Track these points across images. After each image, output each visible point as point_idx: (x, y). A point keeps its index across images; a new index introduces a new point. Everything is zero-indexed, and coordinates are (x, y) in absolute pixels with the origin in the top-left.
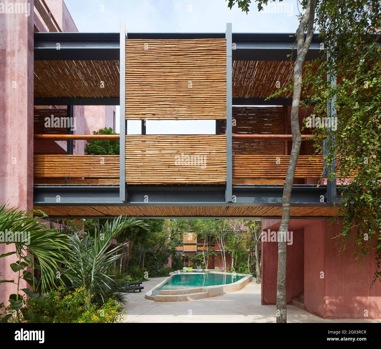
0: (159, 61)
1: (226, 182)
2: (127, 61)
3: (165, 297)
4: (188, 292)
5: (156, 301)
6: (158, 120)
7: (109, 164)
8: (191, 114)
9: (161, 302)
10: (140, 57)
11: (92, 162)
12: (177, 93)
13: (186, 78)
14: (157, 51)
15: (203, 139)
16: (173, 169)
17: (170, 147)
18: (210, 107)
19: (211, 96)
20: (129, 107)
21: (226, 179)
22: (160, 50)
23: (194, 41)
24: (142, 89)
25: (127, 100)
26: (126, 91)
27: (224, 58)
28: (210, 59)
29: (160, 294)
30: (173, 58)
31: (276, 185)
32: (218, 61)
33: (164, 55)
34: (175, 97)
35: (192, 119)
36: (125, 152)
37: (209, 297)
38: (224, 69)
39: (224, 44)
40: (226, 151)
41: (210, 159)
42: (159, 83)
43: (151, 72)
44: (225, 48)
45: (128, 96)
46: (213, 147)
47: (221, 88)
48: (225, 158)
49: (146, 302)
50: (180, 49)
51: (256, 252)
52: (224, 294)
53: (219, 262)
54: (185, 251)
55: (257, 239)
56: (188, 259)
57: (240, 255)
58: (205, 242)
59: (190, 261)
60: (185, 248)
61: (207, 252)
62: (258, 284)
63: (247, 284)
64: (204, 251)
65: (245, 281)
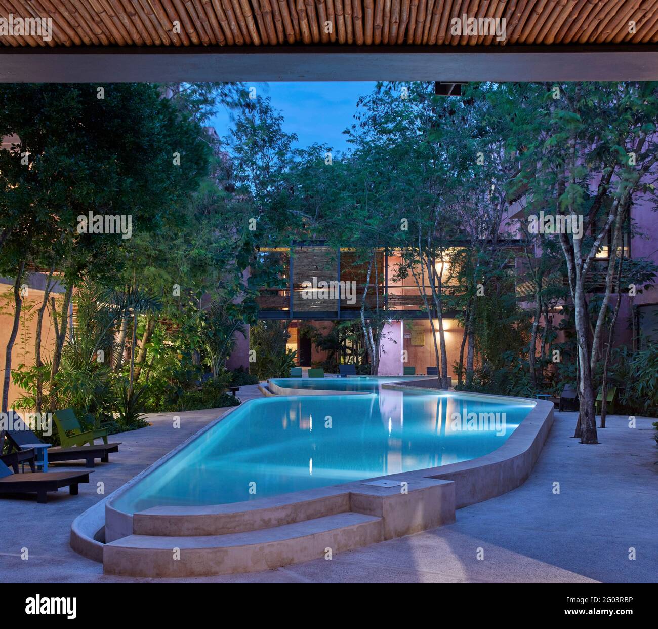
5: (108, 571)
29: (135, 533)
37: (386, 540)
51: (579, 312)
52: (458, 514)
53: (420, 349)
54: (300, 310)
55: (584, 261)
56: (310, 339)
57: (496, 324)
58: (368, 279)
59: (318, 346)
60: (298, 302)
61: (375, 313)
62: (587, 443)
63: (544, 445)
64: (365, 309)
65: (537, 437)
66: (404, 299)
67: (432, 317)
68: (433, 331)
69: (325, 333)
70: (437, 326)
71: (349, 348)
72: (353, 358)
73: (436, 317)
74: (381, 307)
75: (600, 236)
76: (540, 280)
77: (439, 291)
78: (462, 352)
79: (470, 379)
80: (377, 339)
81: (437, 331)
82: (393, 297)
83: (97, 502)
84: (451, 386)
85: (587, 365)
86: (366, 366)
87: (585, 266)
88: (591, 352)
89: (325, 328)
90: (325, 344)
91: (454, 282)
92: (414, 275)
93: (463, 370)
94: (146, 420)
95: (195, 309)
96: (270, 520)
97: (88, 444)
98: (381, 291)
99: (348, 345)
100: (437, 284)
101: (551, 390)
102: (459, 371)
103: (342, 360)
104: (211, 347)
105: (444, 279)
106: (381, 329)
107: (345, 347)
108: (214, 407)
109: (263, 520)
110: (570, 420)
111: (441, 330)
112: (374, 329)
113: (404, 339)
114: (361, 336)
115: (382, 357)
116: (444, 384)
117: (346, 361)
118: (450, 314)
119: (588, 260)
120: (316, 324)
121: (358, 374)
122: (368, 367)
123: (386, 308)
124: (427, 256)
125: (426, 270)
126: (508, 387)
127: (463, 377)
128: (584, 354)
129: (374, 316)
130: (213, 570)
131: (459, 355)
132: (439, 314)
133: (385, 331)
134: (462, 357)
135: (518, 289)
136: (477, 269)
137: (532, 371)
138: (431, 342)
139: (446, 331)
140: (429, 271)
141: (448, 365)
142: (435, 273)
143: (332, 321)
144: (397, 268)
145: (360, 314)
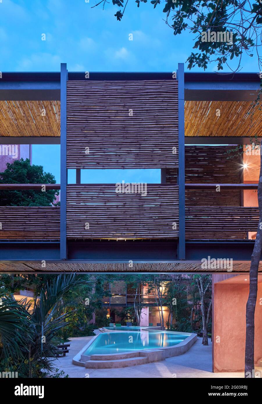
0: (104, 104)
1: (178, 238)
2: (68, 104)
3: (98, 363)
4: (124, 356)
5: (87, 368)
6: (103, 169)
7: (46, 217)
8: (139, 162)
9: (92, 369)
10: (82, 100)
11: (27, 215)
12: (124, 140)
13: (134, 123)
14: (102, 94)
15: (152, 190)
16: (119, 224)
17: (116, 199)
18: (160, 155)
19: (161, 142)
20: (71, 155)
21: (178, 234)
22: (105, 92)
23: (142, 82)
24: (85, 135)
25: (68, 147)
26: (67, 137)
27: (175, 102)
28: (161, 102)
29: (91, 360)
30: (120, 101)
31: (234, 240)
32: (169, 104)
33: (109, 98)
34: (121, 144)
35: (140, 168)
36: (66, 205)
37: (149, 363)
38: (176, 113)
39: (175, 86)
40: (178, 203)
41: (161, 212)
42: (104, 129)
43: (94, 116)
44: (177, 90)
45: (69, 143)
46: (164, 199)
47: (172, 134)
48: (177, 211)
49: (75, 369)
50: (127, 92)
51: (202, 306)
52: (166, 359)
53: (154, 317)
54: (112, 303)
55: (204, 291)
56: (115, 313)
57: (180, 309)
58: (137, 292)
59: (118, 316)
60: (112, 300)
61: (139, 304)
62: (205, 345)
63: (192, 346)
64: (135, 303)
65: (189, 342)
66: (149, 300)
67: (159, 306)
68: (159, 310)
69: (120, 311)
70: (160, 309)
71: (129, 316)
72: (130, 320)
73: (160, 306)
74: (141, 302)
75: (208, 284)
76: (194, 295)
77: (161, 297)
78: (169, 318)
79: (172, 327)
80: (139, 314)
81: (160, 310)
82: (145, 299)
83: (76, 355)
84: (165, 330)
85: (205, 322)
86: (135, 323)
87: (204, 293)
88: (207, 318)
89: (120, 309)
90: (120, 315)
91: (166, 294)
92: (153, 292)
93: (169, 324)
94: (69, 339)
95: (82, 304)
96: (122, 357)
97: (59, 345)
98: (141, 296)
99: (128, 315)
100: (160, 294)
101: (198, 331)
102: (168, 324)
103: (126, 321)
104: (86, 316)
105: (163, 293)
106: (141, 310)
107: (127, 316)
108: (88, 336)
109: (120, 357)
110: (201, 339)
111: (162, 310)
112: (138, 310)
113: (149, 313)
114: (134, 312)
115: (141, 319)
116: (163, 329)
117: (128, 321)
118: (165, 305)
119: (205, 291)
120: (117, 308)
121: (133, 326)
122: (136, 323)
123: (143, 303)
124: (157, 286)
125: (157, 290)
126: (184, 329)
127: (169, 327)
128: (204, 319)
129: (138, 305)
130: (111, 367)
131: (168, 319)
132: (161, 305)
133: (142, 311)
134: (169, 320)
135: (188, 297)
136: (174, 290)
137: (191, 324)
138: (158, 314)
139: (164, 311)
140: (158, 291)
141: (164, 323)
142: (160, 291)
143: (123, 307)
144: (147, 290)
145: (134, 305)
